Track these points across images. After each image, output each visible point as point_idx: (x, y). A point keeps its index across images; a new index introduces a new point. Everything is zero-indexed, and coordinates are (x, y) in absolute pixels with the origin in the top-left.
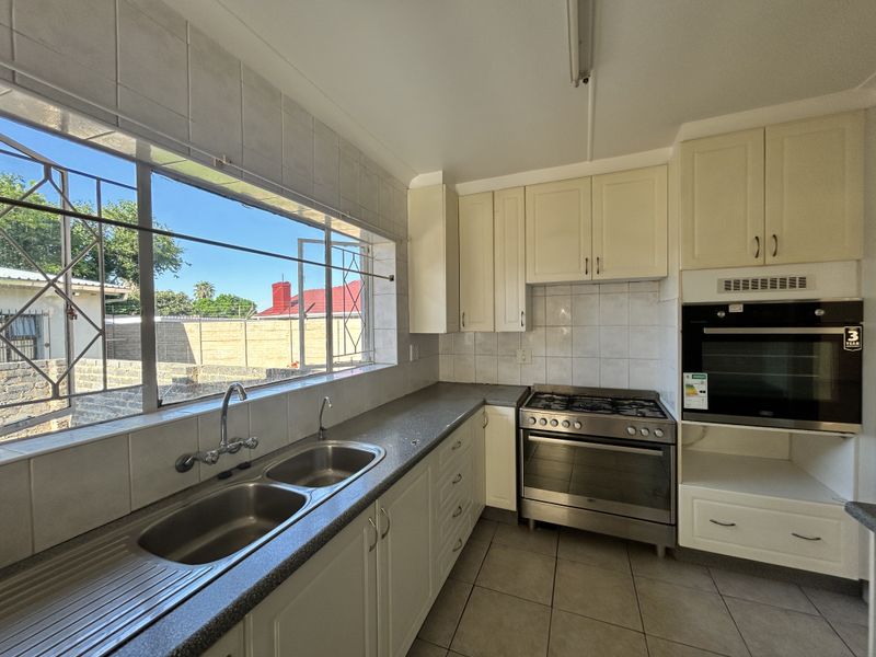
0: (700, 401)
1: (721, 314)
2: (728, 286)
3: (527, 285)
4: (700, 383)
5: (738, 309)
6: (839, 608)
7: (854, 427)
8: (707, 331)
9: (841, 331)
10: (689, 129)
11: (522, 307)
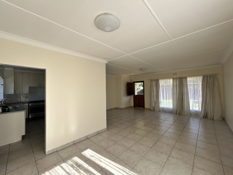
3: (29, 87)
11: (28, 90)
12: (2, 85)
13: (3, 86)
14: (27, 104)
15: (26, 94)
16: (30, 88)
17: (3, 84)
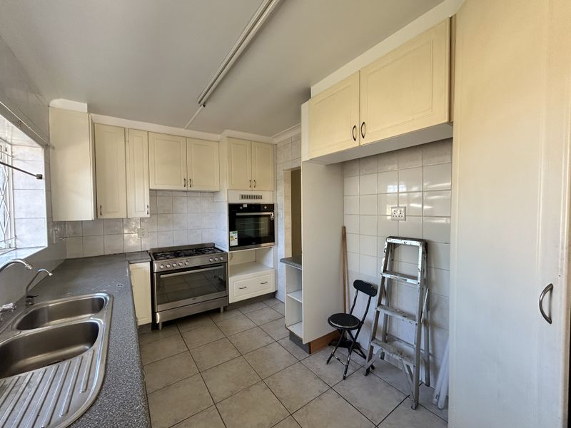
0: (235, 243)
1: (241, 208)
2: (243, 197)
3: (150, 190)
4: (235, 235)
5: (245, 206)
6: (271, 302)
7: (272, 244)
8: (238, 214)
9: (270, 213)
10: (228, 132)
11: (147, 203)
12: (40, 177)
13: (43, 182)
14: (146, 266)
15: (142, 219)
16: (154, 193)
17: (42, 173)
